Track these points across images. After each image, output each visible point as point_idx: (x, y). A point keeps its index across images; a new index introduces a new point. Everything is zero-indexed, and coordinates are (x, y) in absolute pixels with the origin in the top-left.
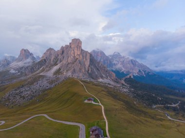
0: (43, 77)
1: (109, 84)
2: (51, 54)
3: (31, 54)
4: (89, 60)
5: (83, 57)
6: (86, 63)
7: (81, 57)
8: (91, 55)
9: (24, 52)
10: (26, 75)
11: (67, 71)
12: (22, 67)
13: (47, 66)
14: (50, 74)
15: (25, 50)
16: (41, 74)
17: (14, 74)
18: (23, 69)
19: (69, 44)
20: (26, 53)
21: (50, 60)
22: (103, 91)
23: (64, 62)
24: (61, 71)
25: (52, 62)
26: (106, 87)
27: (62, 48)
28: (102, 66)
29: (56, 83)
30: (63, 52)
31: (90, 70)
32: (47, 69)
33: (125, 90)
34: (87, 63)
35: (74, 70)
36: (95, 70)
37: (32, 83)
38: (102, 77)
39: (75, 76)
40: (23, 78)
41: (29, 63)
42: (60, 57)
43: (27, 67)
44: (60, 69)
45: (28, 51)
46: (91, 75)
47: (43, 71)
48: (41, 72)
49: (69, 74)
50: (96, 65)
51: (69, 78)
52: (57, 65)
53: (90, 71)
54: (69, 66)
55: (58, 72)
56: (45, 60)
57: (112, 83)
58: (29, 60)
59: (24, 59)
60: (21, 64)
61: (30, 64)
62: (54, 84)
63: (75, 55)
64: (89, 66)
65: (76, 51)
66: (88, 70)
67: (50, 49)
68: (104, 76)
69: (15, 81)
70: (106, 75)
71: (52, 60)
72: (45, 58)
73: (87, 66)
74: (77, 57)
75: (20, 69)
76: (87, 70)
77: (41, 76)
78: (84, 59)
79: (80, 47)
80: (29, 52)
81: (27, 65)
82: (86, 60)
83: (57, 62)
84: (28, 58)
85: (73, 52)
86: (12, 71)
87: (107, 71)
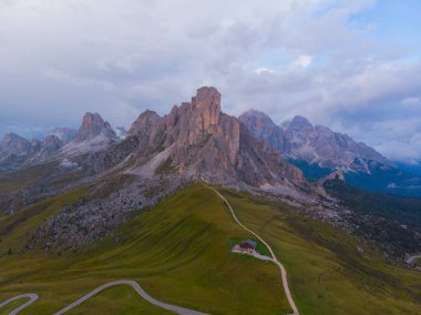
0: (131, 178)
1: (288, 197)
2: (149, 125)
3: (106, 124)
4: (238, 139)
5: (224, 130)
6: (231, 145)
7: (220, 130)
8: (242, 126)
9: (90, 119)
10: (93, 173)
11: (187, 165)
12: (87, 155)
13: (140, 154)
14: (148, 171)
15: (92, 116)
16: (127, 172)
17: (68, 169)
18: (89, 157)
19: (190, 101)
20: (94, 123)
21: (148, 137)
22: (276, 218)
23: (180, 143)
24: (172, 164)
25: (151, 144)
26: (283, 208)
27: (175, 109)
28: (269, 152)
29: (161, 194)
30: (177, 119)
31: (241, 162)
32: (141, 159)
33: (331, 215)
34: (234, 146)
35: (203, 162)
36: (251, 162)
37: (105, 194)
38: (270, 180)
39: (206, 178)
40: (85, 180)
41: (101, 144)
42: (170, 131)
43: (97, 154)
44: (169, 160)
45: (99, 116)
46: (243, 176)
47: (131, 163)
48: (128, 166)
49: (192, 172)
50: (255, 150)
51: (192, 183)
52: (163, 149)
53: (240, 166)
54: (192, 152)
55: (165, 167)
56: (136, 138)
57: (295, 194)
58: (101, 137)
59: (91, 135)
60: (83, 146)
61: (104, 147)
62: (155, 198)
63: (206, 127)
64: (239, 153)
65: (206, 117)
66: (237, 164)
67: (148, 114)
68: (274, 176)
69: (70, 186)
70: (280, 174)
71: (151, 139)
72: (135, 133)
73: (233, 153)
74: (210, 131)
75: (81, 159)
76: (233, 162)
77: (127, 176)
78: (227, 137)
79: (217, 107)
80: (102, 120)
81: (96, 149)
82: (232, 137)
83: (163, 142)
84: (99, 133)
85: (199, 119)
86: (66, 163)
87: (281, 164)
